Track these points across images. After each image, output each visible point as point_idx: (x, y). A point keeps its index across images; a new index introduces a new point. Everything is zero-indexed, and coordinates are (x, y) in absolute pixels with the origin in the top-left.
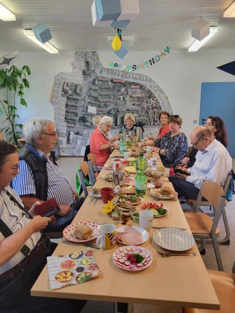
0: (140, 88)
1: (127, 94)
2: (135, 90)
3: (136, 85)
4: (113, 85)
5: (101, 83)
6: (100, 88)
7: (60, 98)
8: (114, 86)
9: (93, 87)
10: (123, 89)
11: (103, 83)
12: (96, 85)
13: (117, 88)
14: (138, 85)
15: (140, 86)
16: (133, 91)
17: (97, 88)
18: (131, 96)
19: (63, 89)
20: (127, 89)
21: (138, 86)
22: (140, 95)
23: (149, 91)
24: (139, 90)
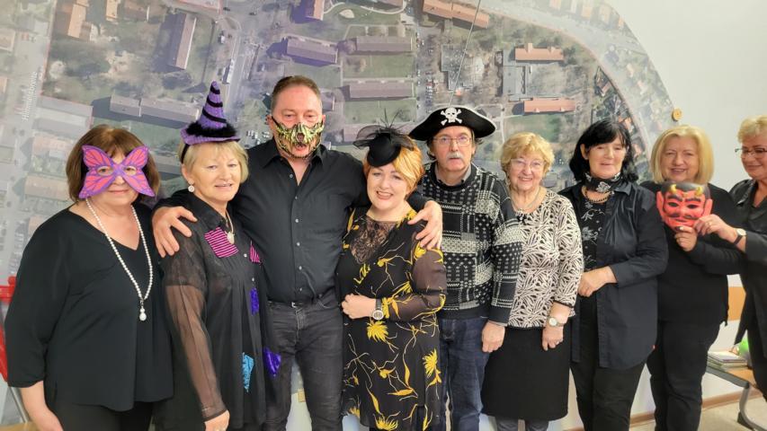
0: (561, 63)
1: (500, 91)
2: (541, 75)
3: (544, 45)
4: (422, 33)
5: (349, 14)
6: (341, 47)
7: (32, 109)
8: (430, 39)
9: (301, 40)
10: (478, 65)
11: (360, 17)
12: (319, 27)
13: (445, 58)
14: (557, 42)
15: (565, 53)
16: (529, 79)
17: (325, 45)
18: (519, 109)
19: (58, 34)
20: (500, 66)
21: (554, 53)
22: (562, 104)
23: (607, 79)
24: (559, 75)
